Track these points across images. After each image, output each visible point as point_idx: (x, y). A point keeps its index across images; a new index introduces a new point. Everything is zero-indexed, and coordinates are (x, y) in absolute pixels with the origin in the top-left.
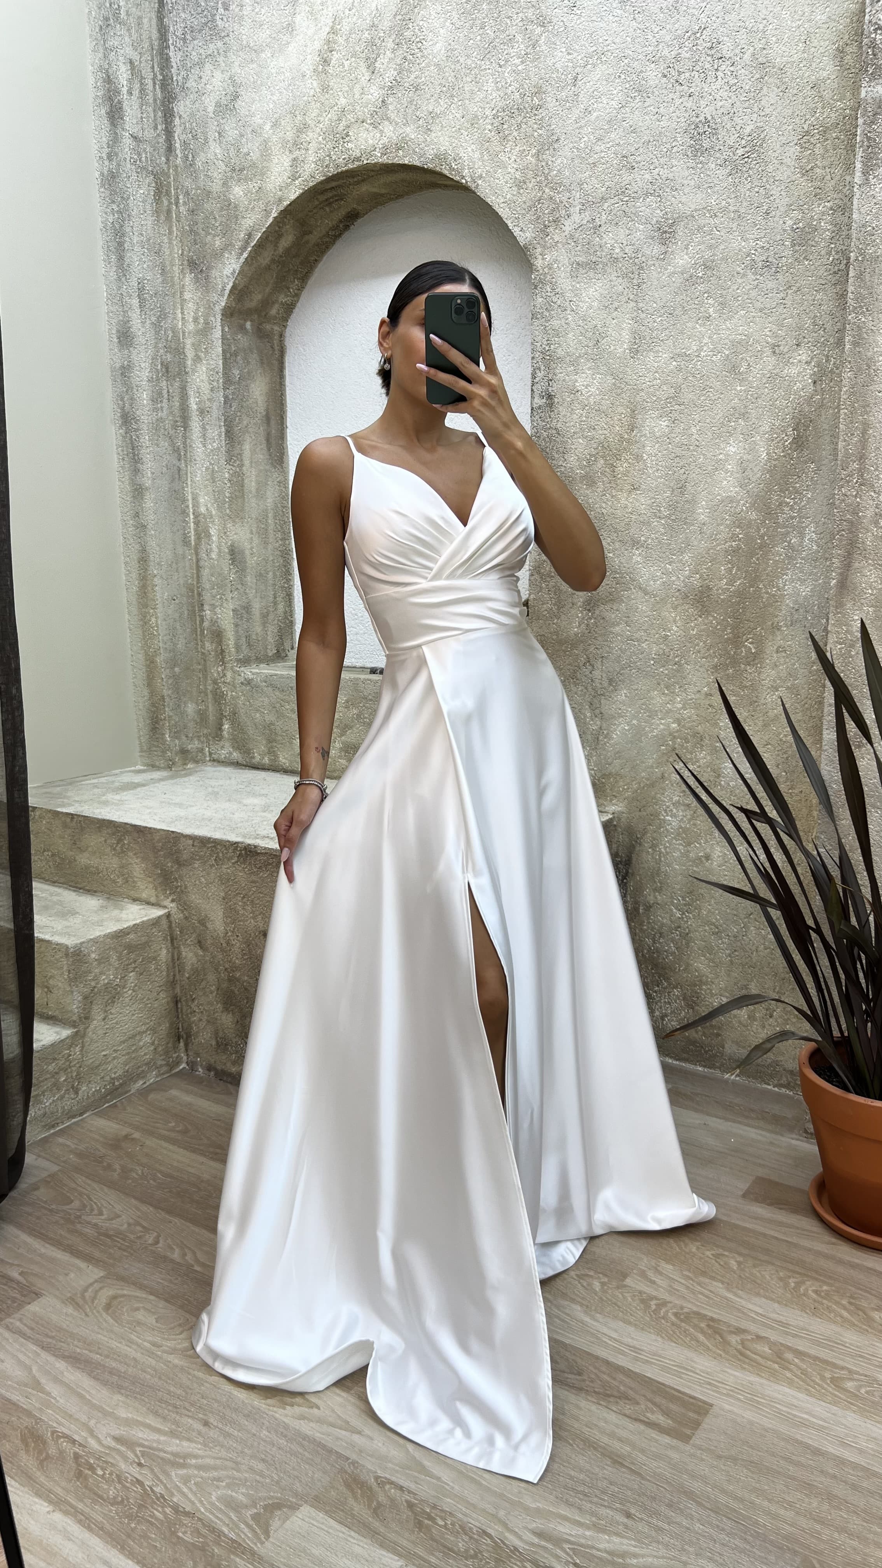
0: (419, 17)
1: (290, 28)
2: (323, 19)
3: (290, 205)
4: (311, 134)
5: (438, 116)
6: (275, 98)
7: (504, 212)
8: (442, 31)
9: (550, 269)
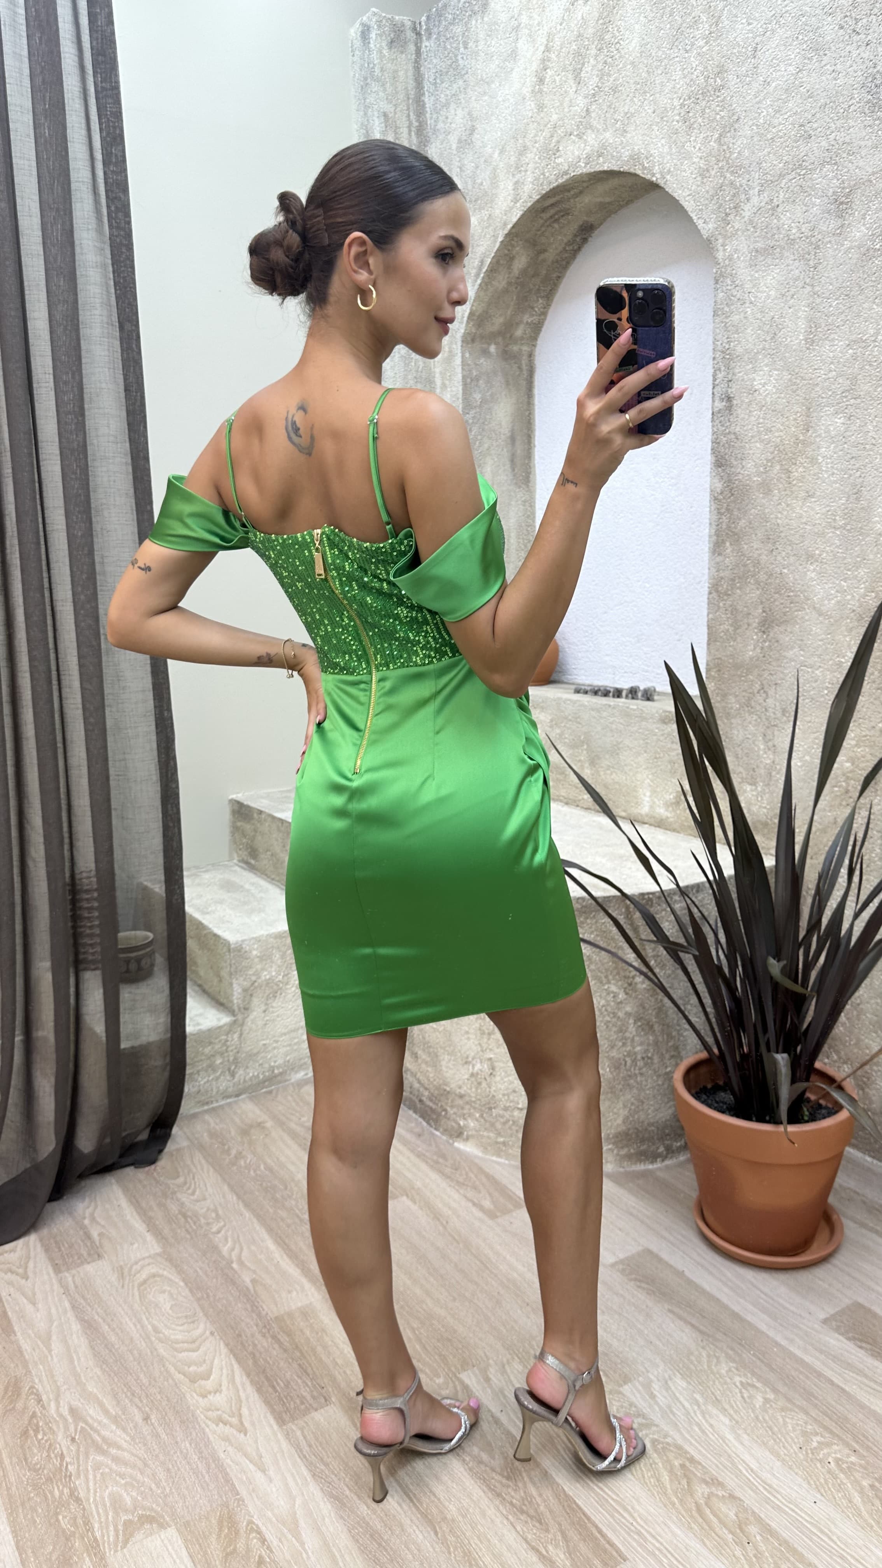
0: (618, 17)
1: (513, 55)
2: (539, 39)
3: (513, 227)
4: (529, 155)
5: (633, 115)
6: (502, 125)
7: (688, 205)
8: (637, 27)
9: (730, 260)
